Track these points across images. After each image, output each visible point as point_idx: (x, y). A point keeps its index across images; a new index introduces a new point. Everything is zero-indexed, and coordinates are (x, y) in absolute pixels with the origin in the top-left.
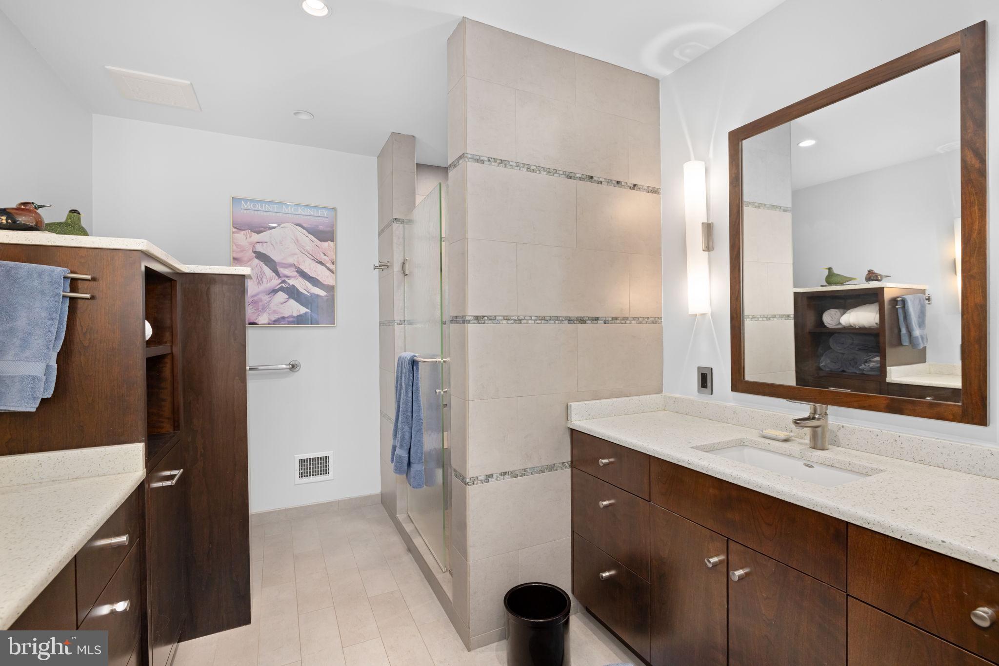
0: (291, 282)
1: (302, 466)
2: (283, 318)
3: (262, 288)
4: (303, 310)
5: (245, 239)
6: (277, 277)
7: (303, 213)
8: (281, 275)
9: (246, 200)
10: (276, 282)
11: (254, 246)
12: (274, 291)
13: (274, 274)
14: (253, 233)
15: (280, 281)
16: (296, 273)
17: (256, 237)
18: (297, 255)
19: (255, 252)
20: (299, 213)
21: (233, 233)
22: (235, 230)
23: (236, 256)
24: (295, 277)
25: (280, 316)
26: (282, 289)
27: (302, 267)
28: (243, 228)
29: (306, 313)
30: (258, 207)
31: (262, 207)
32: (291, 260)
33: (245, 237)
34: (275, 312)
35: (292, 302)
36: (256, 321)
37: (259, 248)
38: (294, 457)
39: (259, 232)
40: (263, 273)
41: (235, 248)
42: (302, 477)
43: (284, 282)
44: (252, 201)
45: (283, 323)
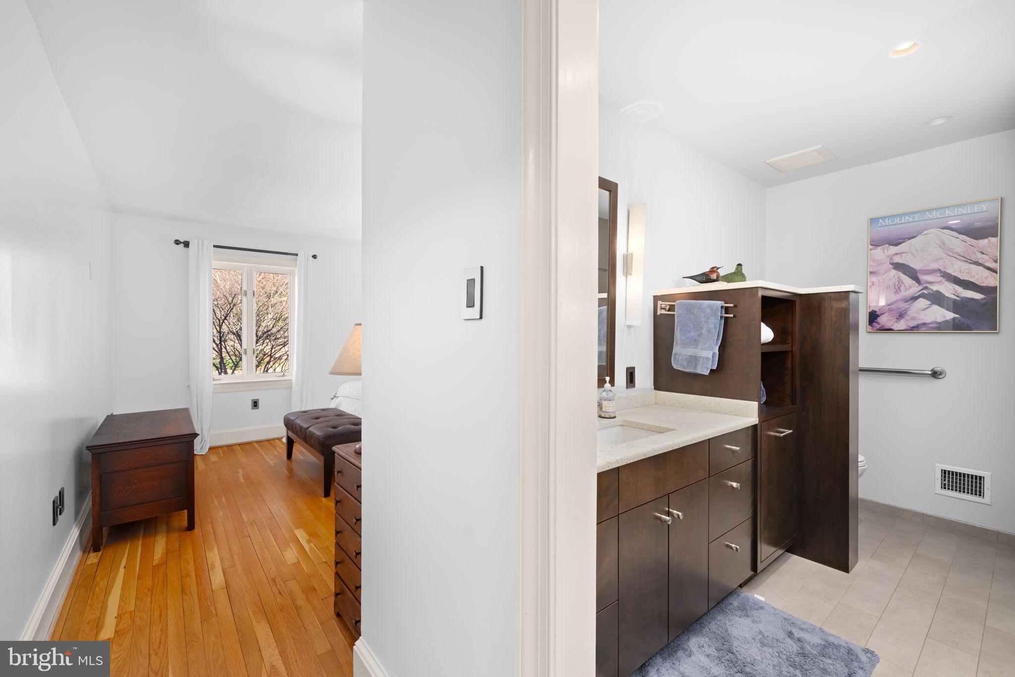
0: (935, 288)
1: (945, 477)
2: (924, 324)
3: (899, 296)
4: (950, 315)
5: (882, 254)
6: (917, 284)
7: (952, 214)
8: (922, 282)
9: (884, 218)
10: (915, 289)
11: (891, 258)
12: (914, 299)
13: (914, 282)
14: (891, 247)
15: (921, 288)
16: (941, 278)
17: (893, 250)
18: (942, 259)
19: (892, 264)
20: (947, 215)
21: (870, 250)
22: (872, 247)
23: (872, 269)
24: (941, 282)
25: (920, 322)
26: (923, 296)
27: (948, 271)
28: (880, 244)
29: (954, 319)
30: (897, 220)
31: (901, 220)
32: (935, 266)
33: (882, 252)
34: (913, 318)
35: (935, 308)
36: (892, 328)
37: (897, 259)
38: (935, 465)
39: (896, 245)
40: (900, 282)
41: (872, 263)
42: (945, 488)
43: (926, 288)
44: (889, 217)
45: (923, 329)
